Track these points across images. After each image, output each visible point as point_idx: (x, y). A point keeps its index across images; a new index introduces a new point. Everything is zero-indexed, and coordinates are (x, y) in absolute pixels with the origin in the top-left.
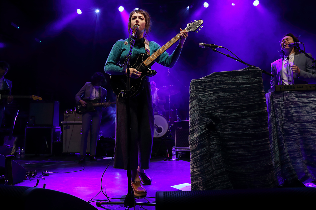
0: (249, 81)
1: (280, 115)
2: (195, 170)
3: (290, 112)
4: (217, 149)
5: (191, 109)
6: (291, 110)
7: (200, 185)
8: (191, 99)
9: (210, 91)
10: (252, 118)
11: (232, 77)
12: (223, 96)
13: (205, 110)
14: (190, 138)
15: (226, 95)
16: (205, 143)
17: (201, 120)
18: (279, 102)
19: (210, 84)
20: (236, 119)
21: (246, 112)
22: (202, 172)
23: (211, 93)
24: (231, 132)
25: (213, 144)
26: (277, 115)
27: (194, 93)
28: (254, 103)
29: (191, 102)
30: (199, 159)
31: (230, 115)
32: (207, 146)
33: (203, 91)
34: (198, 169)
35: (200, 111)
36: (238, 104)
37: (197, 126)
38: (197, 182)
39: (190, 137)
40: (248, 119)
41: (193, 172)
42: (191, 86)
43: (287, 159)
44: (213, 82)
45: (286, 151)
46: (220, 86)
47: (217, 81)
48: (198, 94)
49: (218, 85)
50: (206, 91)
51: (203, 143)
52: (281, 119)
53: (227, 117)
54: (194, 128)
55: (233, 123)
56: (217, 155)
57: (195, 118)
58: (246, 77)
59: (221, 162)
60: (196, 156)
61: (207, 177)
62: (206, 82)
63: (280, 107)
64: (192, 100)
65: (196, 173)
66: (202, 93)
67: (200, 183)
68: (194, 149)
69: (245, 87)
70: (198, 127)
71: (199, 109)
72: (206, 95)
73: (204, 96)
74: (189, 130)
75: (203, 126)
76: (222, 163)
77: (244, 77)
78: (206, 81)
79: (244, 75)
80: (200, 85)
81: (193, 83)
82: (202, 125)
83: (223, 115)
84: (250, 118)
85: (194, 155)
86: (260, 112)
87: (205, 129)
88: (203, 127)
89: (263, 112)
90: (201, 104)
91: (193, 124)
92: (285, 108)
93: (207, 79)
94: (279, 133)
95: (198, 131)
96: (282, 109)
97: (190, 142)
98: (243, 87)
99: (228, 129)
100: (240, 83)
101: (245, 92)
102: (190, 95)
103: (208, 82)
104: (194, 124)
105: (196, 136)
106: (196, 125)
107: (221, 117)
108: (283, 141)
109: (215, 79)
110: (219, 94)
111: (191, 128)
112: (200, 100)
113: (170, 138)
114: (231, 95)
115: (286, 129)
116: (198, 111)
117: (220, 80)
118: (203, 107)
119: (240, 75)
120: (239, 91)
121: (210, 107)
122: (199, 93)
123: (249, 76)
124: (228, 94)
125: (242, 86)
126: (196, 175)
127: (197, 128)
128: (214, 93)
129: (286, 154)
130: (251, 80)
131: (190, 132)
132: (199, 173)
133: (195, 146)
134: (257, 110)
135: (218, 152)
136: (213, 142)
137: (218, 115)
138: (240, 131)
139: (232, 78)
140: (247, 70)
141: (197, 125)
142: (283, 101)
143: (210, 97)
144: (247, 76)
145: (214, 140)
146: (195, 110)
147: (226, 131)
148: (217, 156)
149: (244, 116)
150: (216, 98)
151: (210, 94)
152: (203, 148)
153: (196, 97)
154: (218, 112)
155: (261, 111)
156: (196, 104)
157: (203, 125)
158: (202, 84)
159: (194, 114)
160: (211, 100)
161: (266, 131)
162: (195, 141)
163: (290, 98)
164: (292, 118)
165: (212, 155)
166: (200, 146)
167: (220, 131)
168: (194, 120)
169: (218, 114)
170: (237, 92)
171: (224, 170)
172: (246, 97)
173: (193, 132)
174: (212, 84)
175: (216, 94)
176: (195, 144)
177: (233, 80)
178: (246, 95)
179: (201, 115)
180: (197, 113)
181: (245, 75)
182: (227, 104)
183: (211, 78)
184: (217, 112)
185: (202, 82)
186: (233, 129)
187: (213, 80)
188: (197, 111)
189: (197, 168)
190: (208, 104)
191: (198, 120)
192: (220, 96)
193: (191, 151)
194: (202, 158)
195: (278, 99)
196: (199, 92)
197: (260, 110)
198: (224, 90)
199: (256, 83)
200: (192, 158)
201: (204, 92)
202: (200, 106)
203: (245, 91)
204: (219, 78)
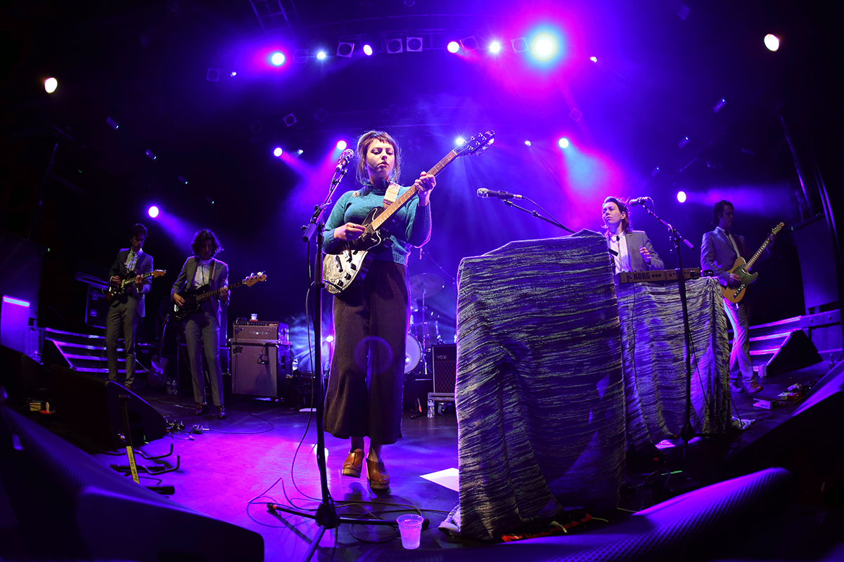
0: (586, 261)
1: (628, 328)
2: (470, 461)
3: (644, 323)
4: (519, 415)
5: (460, 325)
6: (645, 318)
7: (480, 491)
8: (460, 301)
9: (503, 283)
10: (592, 341)
11: (549, 252)
12: (533, 295)
13: (493, 327)
14: (458, 392)
15: (539, 291)
16: (493, 403)
17: (483, 351)
18: (626, 305)
19: (504, 268)
20: (561, 345)
21: (580, 329)
22: (485, 467)
23: (507, 287)
24: (550, 375)
25: (510, 404)
26: (624, 329)
27: (468, 288)
28: (597, 309)
29: (461, 309)
30: (478, 439)
31: (548, 338)
32: (497, 410)
33: (488, 283)
34: (475, 460)
35: (481, 331)
36: (565, 312)
37: (474, 366)
38: (472, 484)
39: (460, 389)
40: (585, 344)
41: (464, 466)
42: (460, 273)
44: (509, 263)
45: (636, 396)
46: (525, 272)
47: (519, 261)
48: (477, 291)
49: (520, 271)
50: (495, 284)
51: (489, 403)
52: (629, 336)
53: (541, 341)
54: (469, 370)
55: (554, 354)
56: (518, 427)
57: (470, 346)
58: (579, 252)
59: (526, 441)
60: (471, 432)
61: (495, 476)
62: (495, 264)
63: (628, 314)
64: (464, 304)
65: (471, 466)
66: (486, 289)
67: (479, 486)
68: (468, 416)
69: (578, 273)
70: (477, 367)
71: (479, 325)
72: (495, 292)
73: (490, 296)
74: (457, 374)
75: (488, 365)
76: (528, 442)
77: (575, 252)
78: (493, 261)
79: (575, 248)
80: (481, 270)
81: (465, 266)
82: (486, 363)
83: (534, 338)
84: (589, 342)
85: (466, 430)
86: (608, 328)
87: (492, 372)
88: (488, 366)
89: (612, 326)
90: (485, 313)
91: (464, 361)
92: (637, 315)
93: (496, 257)
94: (627, 364)
95: (478, 376)
96: (632, 317)
97: (459, 401)
98: (574, 274)
99: (542, 370)
100: (566, 264)
101: (578, 284)
102: (459, 294)
103: (500, 262)
104: (468, 360)
105: (472, 387)
106: (472, 362)
107: (529, 342)
108: (634, 377)
109: (515, 257)
110: (525, 291)
111: (460, 370)
112: (481, 306)
113: (424, 376)
114: (549, 292)
115: (639, 354)
116: (477, 331)
117: (526, 259)
118: (488, 322)
119: (565, 248)
120: (566, 283)
121: (505, 319)
122: (479, 289)
123: (584, 249)
124: (546, 289)
125: (571, 272)
126: (470, 471)
127: (475, 369)
128: (512, 288)
129: (637, 401)
130: (589, 257)
131: (459, 379)
132: (477, 466)
133: (471, 409)
134: (603, 324)
135: (520, 419)
136: (510, 399)
137: (523, 338)
138: (569, 371)
139: (550, 255)
140: (580, 237)
141: (475, 362)
142: (634, 302)
143: (504, 296)
144: (581, 251)
145: (513, 394)
146: (469, 328)
147: (540, 374)
148: (520, 428)
149: (576, 339)
150: (517, 300)
151: (503, 290)
152: (486, 416)
153: (473, 298)
154: (523, 332)
155: (609, 325)
156: (472, 315)
157: (488, 363)
158: (485, 268)
159: (466, 338)
160: (505, 305)
162: (471, 399)
163: (643, 296)
164: (647, 334)
165: (508, 427)
166: (482, 411)
167: (527, 374)
168: (468, 350)
169: (522, 335)
170: (562, 284)
171: (531, 456)
172: (581, 296)
173: (464, 379)
174: (509, 267)
175: (518, 290)
176: (469, 405)
177: (552, 260)
178: (580, 291)
179: (484, 340)
180: (475, 335)
181: (577, 248)
182: (542, 313)
183: (505, 255)
184: (520, 332)
185: (485, 264)
186: (554, 368)
187: (509, 258)
188: (475, 330)
189: (474, 456)
190: (500, 313)
191: (477, 352)
192: (526, 295)
193: (461, 422)
194: (485, 436)
195: (626, 299)
196: (480, 286)
197: (608, 322)
198: (534, 282)
199: (598, 264)
200: (463, 436)
201: (490, 285)
202: (483, 319)
203: (578, 282)
204: (522, 254)
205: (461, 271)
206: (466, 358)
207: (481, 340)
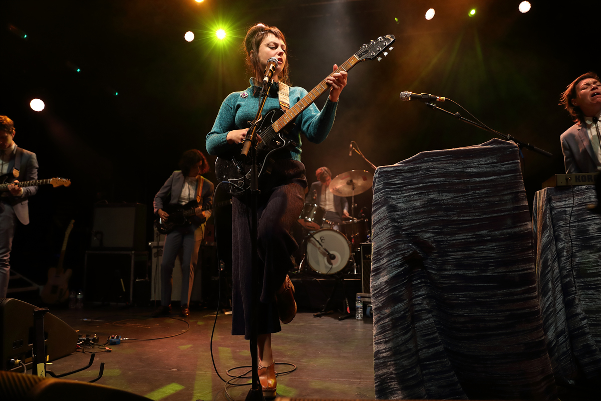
0: (492, 169)
1: (566, 235)
2: (382, 347)
3: (588, 230)
4: (427, 307)
5: (375, 225)
6: (590, 225)
7: (392, 378)
8: (374, 205)
9: (412, 189)
10: (497, 244)
11: (457, 161)
12: (439, 200)
13: (402, 227)
14: (372, 282)
15: (446, 197)
16: (401, 294)
17: (394, 248)
19: (414, 176)
20: (465, 246)
21: (484, 232)
22: (395, 352)
23: (415, 193)
24: (455, 272)
25: (419, 296)
26: (559, 235)
27: (381, 193)
28: (502, 214)
29: (375, 211)
30: (388, 325)
31: (453, 238)
32: (405, 300)
33: (399, 189)
34: (388, 346)
35: (391, 230)
36: (470, 216)
37: (385, 260)
38: (385, 371)
39: (374, 280)
40: (489, 246)
41: (378, 352)
42: (375, 180)
43: (582, 327)
44: (418, 171)
45: (579, 310)
46: (433, 180)
47: (427, 169)
48: (389, 196)
49: (428, 178)
50: (405, 190)
51: (398, 293)
52: (568, 242)
53: (446, 241)
54: (381, 264)
55: (459, 253)
56: (427, 319)
57: (382, 243)
58: (486, 161)
59: (435, 333)
60: (383, 319)
61: (405, 363)
62: (406, 172)
63: (566, 219)
64: (378, 207)
65: (383, 352)
66: (397, 194)
67: (391, 373)
68: (380, 305)
69: (484, 181)
70: (388, 262)
71: (390, 225)
72: (405, 197)
73: (400, 200)
74: (372, 267)
75: (397, 259)
76: (437, 334)
77: (483, 161)
78: (404, 170)
79: (482, 157)
80: (393, 178)
81: (379, 174)
82: (395, 258)
83: (438, 238)
84: (494, 244)
85: (379, 317)
86: (515, 232)
87: (401, 266)
88: (397, 261)
89: (521, 231)
90: (396, 215)
91: (377, 256)
92: (578, 221)
93: (407, 166)
94: (565, 273)
95: (389, 269)
96: (570, 223)
97: (373, 291)
98: (480, 182)
99: (448, 267)
100: (473, 172)
101: (484, 191)
102: (374, 198)
103: (410, 171)
104: (381, 255)
105: (384, 278)
106: (384, 257)
107: (435, 242)
108: (574, 289)
109: (424, 166)
110: (432, 196)
111: (374, 264)
112: (393, 208)
113: (353, 276)
114: (455, 197)
115: (580, 263)
116: (388, 230)
117: (434, 168)
118: (398, 222)
119: (473, 157)
120: (472, 190)
121: (414, 220)
122: (391, 194)
123: (492, 158)
124: (450, 196)
125: (477, 179)
126: (383, 357)
127: (386, 263)
128: (420, 193)
129: (580, 317)
130: (495, 166)
131: (373, 271)
132: (388, 353)
133: (382, 298)
134: (509, 228)
135: (429, 311)
136: (419, 291)
137: (429, 237)
138: (474, 270)
139: (457, 164)
140: (489, 146)
141: (386, 256)
142: (573, 207)
143: (413, 201)
144: (489, 160)
145: (421, 287)
146: (382, 228)
147: (446, 270)
148: (428, 320)
149: (481, 241)
150: (424, 204)
151: (412, 195)
152: (396, 303)
153: (385, 202)
154: (429, 232)
155: (516, 230)
156: (384, 217)
157: (397, 258)
158: (396, 176)
159: (379, 236)
160: (414, 208)
161: (529, 271)
162: (382, 289)
163: (588, 200)
164: (593, 242)
165: (416, 318)
166: (392, 300)
167: (433, 269)
168: (381, 247)
169: (428, 235)
170: (467, 190)
171: (440, 348)
172: (486, 202)
173: (378, 271)
174: (418, 175)
175: (425, 195)
176: (381, 295)
177: (459, 168)
178: (485, 197)
179: (394, 238)
180: (387, 233)
181: (485, 157)
182: (448, 215)
183: (415, 164)
184: (427, 232)
185: (397, 172)
186: (459, 265)
187: (418, 167)
188: (386, 229)
189: (386, 342)
190: (409, 215)
191: (388, 248)
192: (432, 200)
193: (375, 309)
194: (395, 323)
195: (563, 203)
196: (392, 191)
197: (515, 227)
198: (440, 188)
199: (506, 172)
200: (377, 322)
201: (401, 191)
202: (393, 220)
203: (484, 188)
204: (430, 163)
205: (375, 178)
206: (378, 253)
207: (390, 238)
